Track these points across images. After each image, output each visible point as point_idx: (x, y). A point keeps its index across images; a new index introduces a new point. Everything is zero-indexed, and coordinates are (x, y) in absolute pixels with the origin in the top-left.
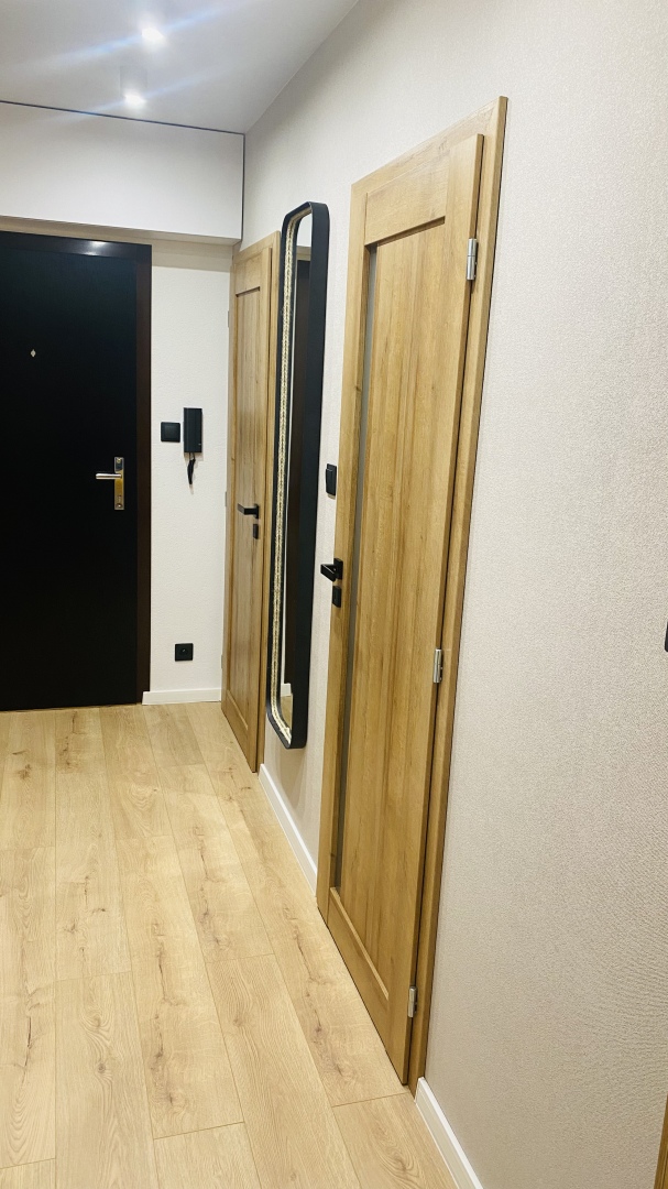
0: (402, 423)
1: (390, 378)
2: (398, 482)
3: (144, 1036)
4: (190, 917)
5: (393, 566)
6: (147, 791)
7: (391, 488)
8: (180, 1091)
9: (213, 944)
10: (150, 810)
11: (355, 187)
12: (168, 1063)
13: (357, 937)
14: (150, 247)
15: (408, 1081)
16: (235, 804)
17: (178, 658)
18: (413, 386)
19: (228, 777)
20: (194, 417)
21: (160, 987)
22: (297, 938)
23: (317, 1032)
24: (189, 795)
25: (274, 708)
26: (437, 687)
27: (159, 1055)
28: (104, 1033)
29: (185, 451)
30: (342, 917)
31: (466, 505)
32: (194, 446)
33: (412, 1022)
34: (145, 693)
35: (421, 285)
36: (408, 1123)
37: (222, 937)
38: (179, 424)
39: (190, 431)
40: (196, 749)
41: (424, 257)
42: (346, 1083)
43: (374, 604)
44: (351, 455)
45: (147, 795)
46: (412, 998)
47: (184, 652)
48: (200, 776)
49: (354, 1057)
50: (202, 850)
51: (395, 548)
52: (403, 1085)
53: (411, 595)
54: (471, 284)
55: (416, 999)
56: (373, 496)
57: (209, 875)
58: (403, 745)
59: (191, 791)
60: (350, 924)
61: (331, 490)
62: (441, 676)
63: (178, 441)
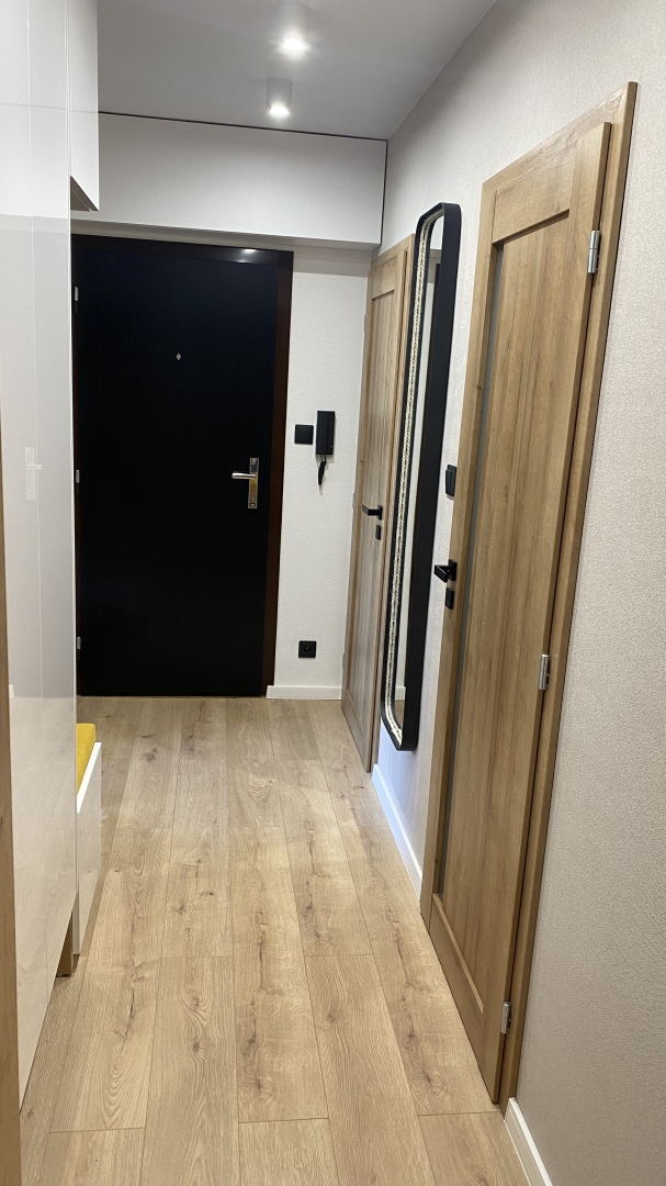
0: (520, 421)
1: (511, 377)
2: (513, 482)
3: (239, 1020)
4: (294, 909)
5: (505, 568)
6: (264, 782)
7: (507, 488)
8: (269, 1079)
9: (314, 937)
10: (265, 801)
11: (486, 186)
12: (260, 1050)
13: (456, 946)
14: (292, 253)
15: (499, 1100)
16: (347, 801)
17: (302, 655)
18: (532, 383)
19: (342, 775)
20: (327, 420)
21: (259, 975)
22: (398, 941)
23: (409, 1039)
24: (303, 789)
25: (388, 709)
26: (543, 694)
27: (252, 1041)
28: (201, 1012)
29: (317, 453)
30: (443, 925)
31: (579, 505)
32: (326, 449)
33: (505, 1038)
34: (269, 687)
35: (545, 281)
36: (495, 1143)
37: (324, 932)
38: (312, 427)
39: (322, 434)
40: (313, 745)
41: (548, 252)
42: (435, 1093)
43: (485, 607)
44: (470, 455)
45: (263, 786)
46: (505, 1014)
47: (307, 649)
48: (315, 770)
49: (444, 1068)
50: (311, 844)
51: (507, 549)
52: (494, 1103)
53: (520, 598)
54: (592, 278)
55: (510, 1016)
56: (489, 496)
57: (316, 870)
58: (507, 753)
59: (306, 786)
60: (451, 933)
61: (450, 491)
62: (547, 682)
63: (311, 443)
